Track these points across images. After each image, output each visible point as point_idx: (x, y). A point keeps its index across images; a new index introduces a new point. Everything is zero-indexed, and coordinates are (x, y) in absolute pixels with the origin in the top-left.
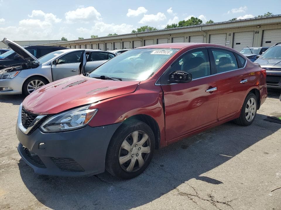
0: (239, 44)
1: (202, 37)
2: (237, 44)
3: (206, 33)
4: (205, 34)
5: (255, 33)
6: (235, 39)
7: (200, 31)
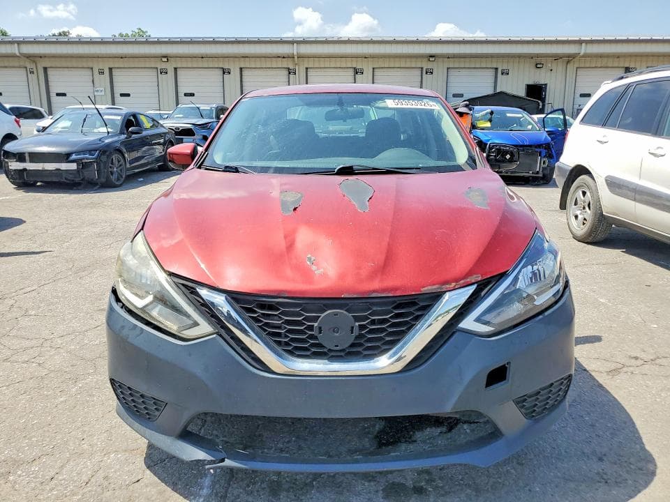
0: (128, 95)
1: (23, 72)
2: (122, 95)
3: (34, 62)
4: (29, 65)
5: (159, 72)
6: (115, 84)
7: (13, 56)
